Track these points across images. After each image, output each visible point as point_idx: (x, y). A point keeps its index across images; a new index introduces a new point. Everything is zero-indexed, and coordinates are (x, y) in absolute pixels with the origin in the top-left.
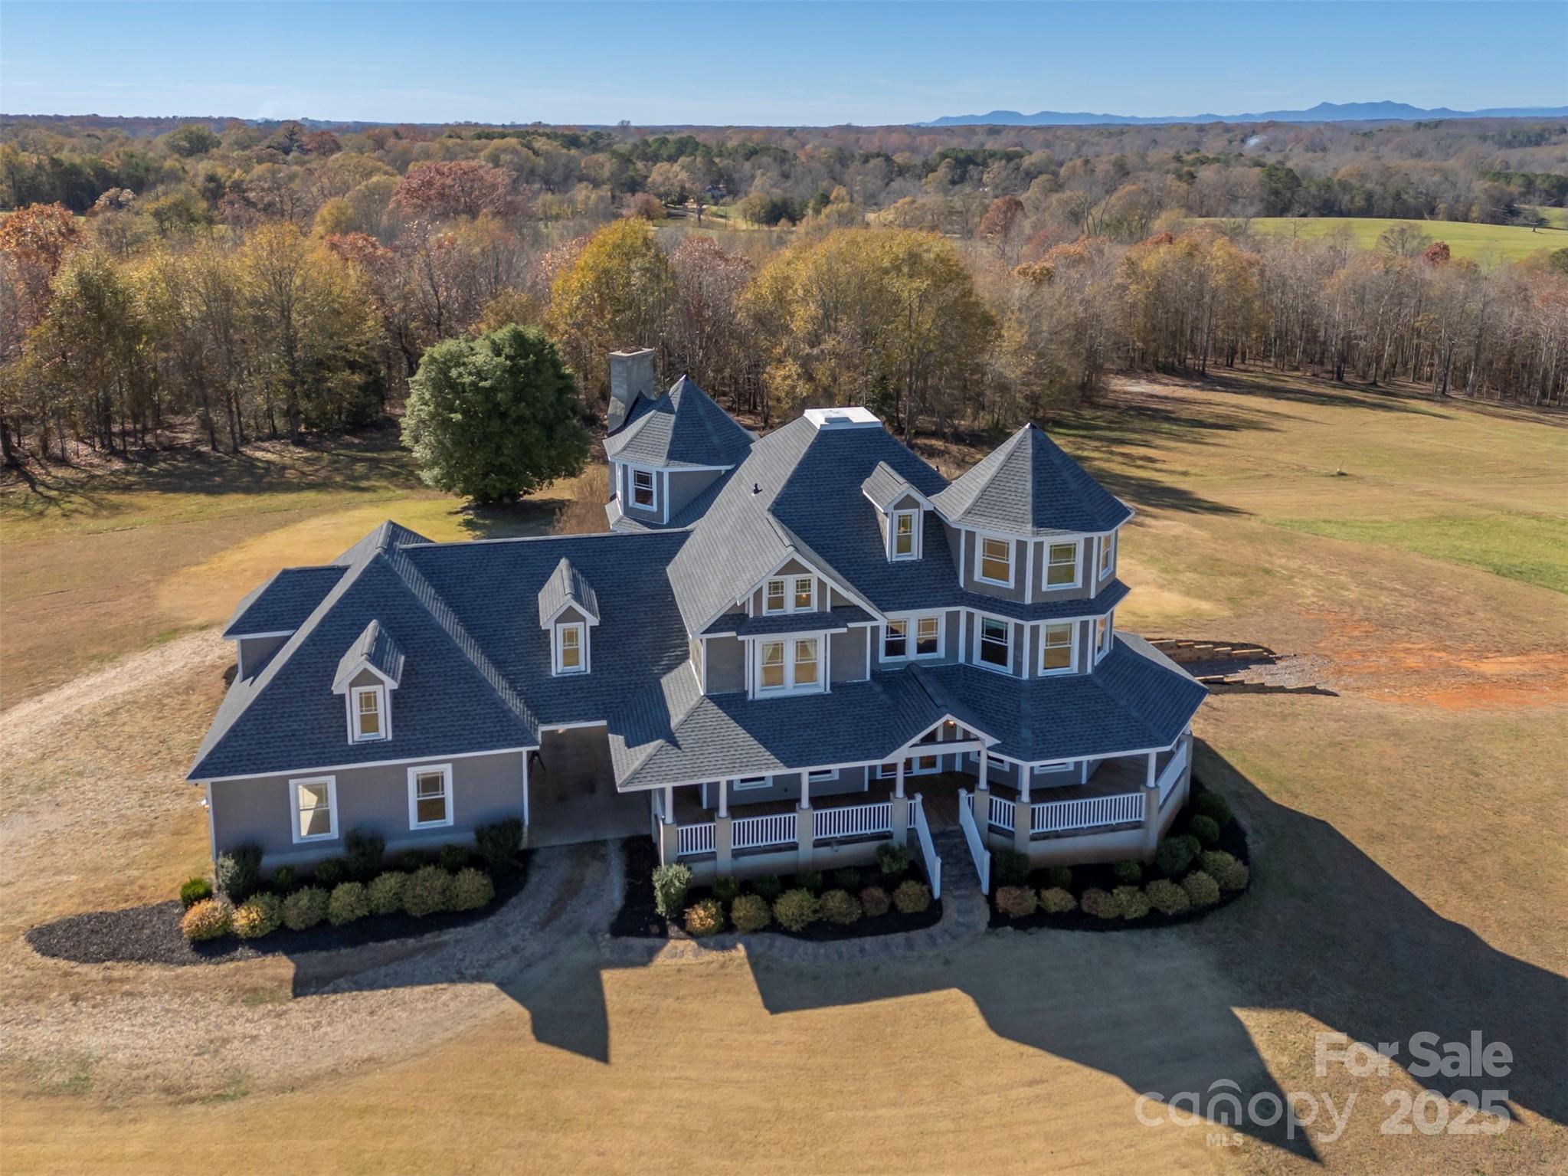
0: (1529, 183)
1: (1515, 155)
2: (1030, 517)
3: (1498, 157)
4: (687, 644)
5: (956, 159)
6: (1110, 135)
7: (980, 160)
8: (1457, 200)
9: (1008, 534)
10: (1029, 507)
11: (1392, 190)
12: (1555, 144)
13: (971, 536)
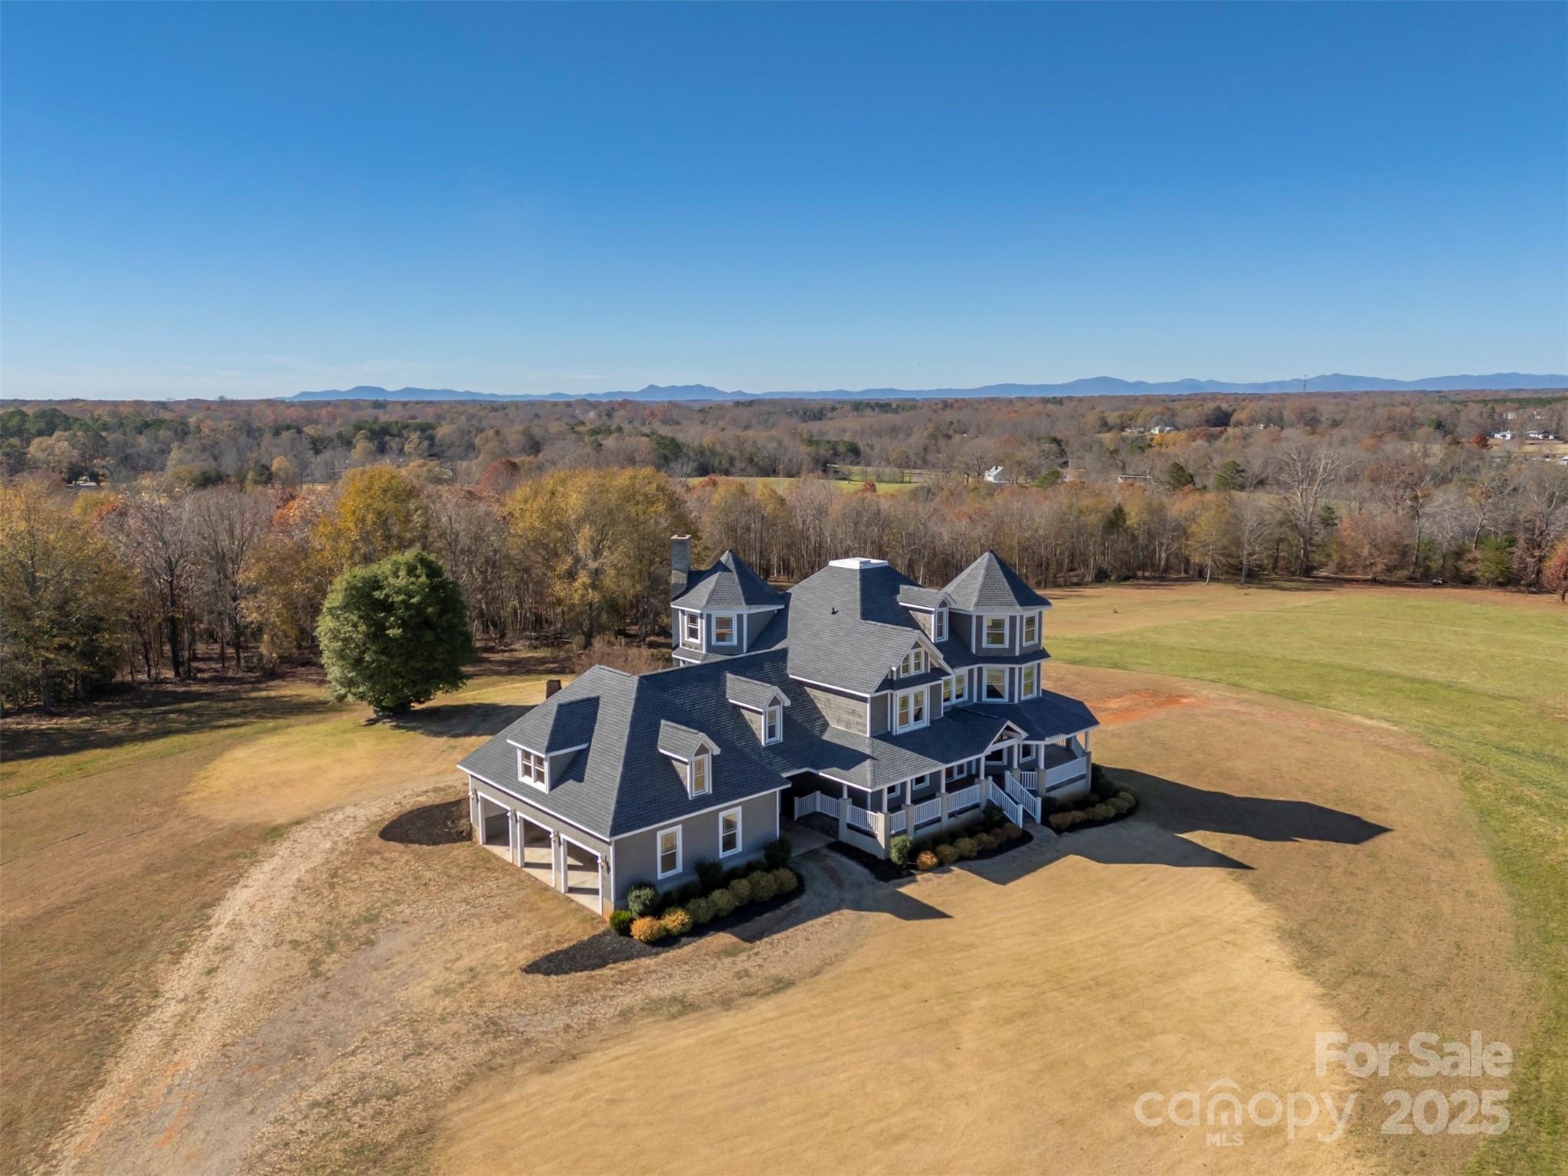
0: (833, 447)
1: (815, 426)
2: (1015, 601)
3: (805, 428)
4: (823, 717)
5: (371, 431)
6: (495, 410)
7: (395, 431)
8: (790, 461)
9: (1003, 614)
10: (1012, 596)
11: (746, 454)
12: (831, 419)
13: (980, 619)
